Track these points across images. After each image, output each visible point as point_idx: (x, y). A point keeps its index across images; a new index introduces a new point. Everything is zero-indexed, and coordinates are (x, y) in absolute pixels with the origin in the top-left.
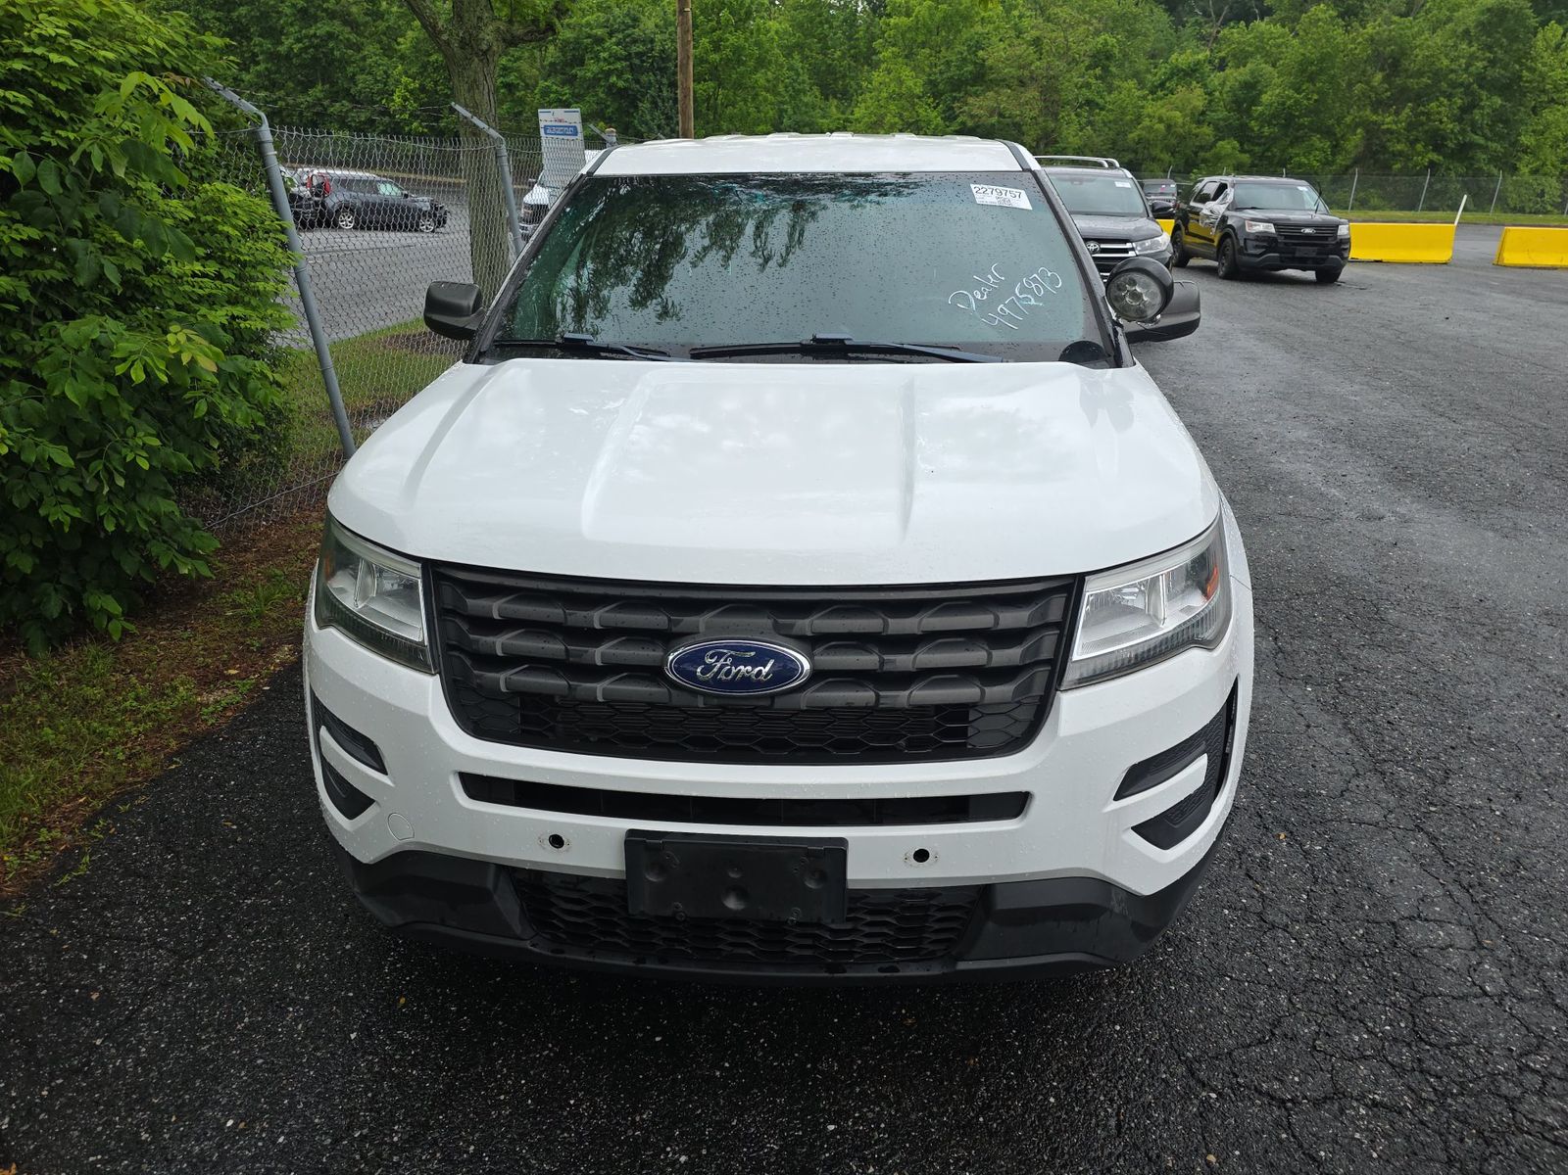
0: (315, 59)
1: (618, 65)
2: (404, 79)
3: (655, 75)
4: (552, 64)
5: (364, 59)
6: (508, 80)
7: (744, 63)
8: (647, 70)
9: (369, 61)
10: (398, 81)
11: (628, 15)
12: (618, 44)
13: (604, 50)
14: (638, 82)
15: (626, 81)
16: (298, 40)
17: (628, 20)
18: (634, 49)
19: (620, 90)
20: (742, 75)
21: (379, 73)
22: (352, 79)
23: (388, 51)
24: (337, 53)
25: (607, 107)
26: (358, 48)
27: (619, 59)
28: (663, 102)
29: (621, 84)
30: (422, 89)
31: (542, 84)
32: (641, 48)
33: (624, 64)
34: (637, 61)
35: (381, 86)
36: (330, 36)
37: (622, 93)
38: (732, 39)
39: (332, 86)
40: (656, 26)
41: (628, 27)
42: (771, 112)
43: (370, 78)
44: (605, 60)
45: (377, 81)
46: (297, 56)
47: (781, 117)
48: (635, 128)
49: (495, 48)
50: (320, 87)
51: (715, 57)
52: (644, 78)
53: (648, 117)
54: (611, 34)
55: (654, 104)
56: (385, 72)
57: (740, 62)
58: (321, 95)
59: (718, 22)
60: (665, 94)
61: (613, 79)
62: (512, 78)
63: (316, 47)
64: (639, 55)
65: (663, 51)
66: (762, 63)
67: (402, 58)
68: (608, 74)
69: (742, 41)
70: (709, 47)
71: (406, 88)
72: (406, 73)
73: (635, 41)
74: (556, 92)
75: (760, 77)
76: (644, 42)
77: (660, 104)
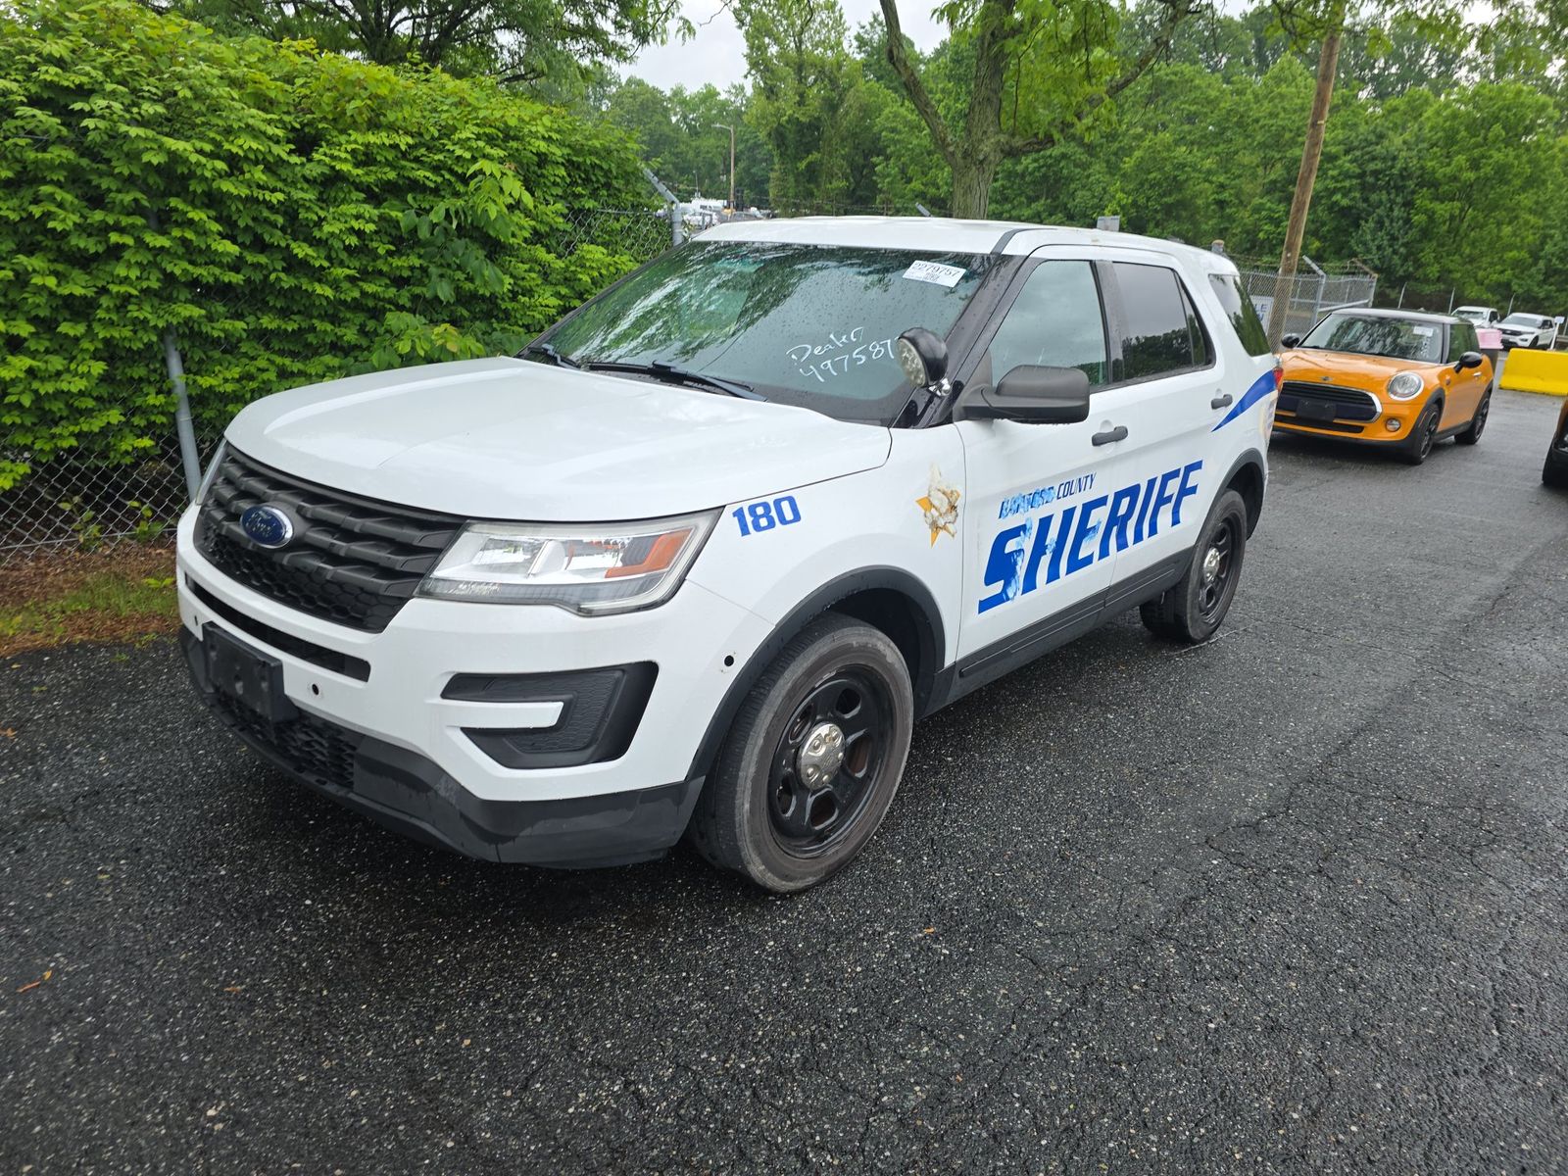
0: (1045, 177)
1: (1347, 184)
2: (1120, 195)
3: (1389, 193)
4: (1274, 182)
5: (1088, 177)
6: (1221, 197)
7: (1508, 182)
8: (1381, 189)
9: (1092, 178)
10: (1114, 197)
11: (1374, 132)
12: (1351, 161)
13: (1335, 168)
14: (1366, 200)
15: (1353, 199)
16: (1035, 160)
17: (1373, 138)
18: (1372, 166)
19: (1343, 208)
20: (1501, 196)
21: (1098, 189)
22: (1073, 195)
23: (1112, 169)
24: (1065, 171)
25: (1323, 224)
26: (1085, 166)
27: (1350, 177)
28: (1392, 221)
29: (1345, 202)
30: (1134, 204)
31: (1257, 201)
32: (1378, 165)
33: (1354, 181)
34: (1370, 180)
35: (1096, 200)
36: (1064, 156)
37: (1344, 212)
38: (1497, 156)
39: (1054, 200)
40: (1405, 142)
41: (1371, 144)
42: (1531, 238)
43: (1088, 193)
44: (1333, 177)
45: (1094, 197)
46: (1031, 174)
47: (1543, 243)
48: (1351, 248)
49: (991, 158)
50: (1042, 201)
51: (1471, 175)
52: (1374, 197)
53: (1369, 237)
54: (1347, 152)
55: (1380, 224)
56: (1104, 189)
57: (1503, 181)
58: (1041, 209)
59: (1485, 139)
60: (1396, 213)
61: (1337, 197)
62: (1225, 195)
63: (1050, 166)
64: (1375, 173)
65: (1405, 169)
66: (1532, 182)
67: (1124, 175)
68: (1335, 191)
69: (1511, 158)
70: (1465, 165)
71: (1119, 203)
72: (1123, 190)
73: (1374, 159)
74: (1270, 209)
75: (1526, 199)
76: (1384, 160)
77: (1387, 224)
